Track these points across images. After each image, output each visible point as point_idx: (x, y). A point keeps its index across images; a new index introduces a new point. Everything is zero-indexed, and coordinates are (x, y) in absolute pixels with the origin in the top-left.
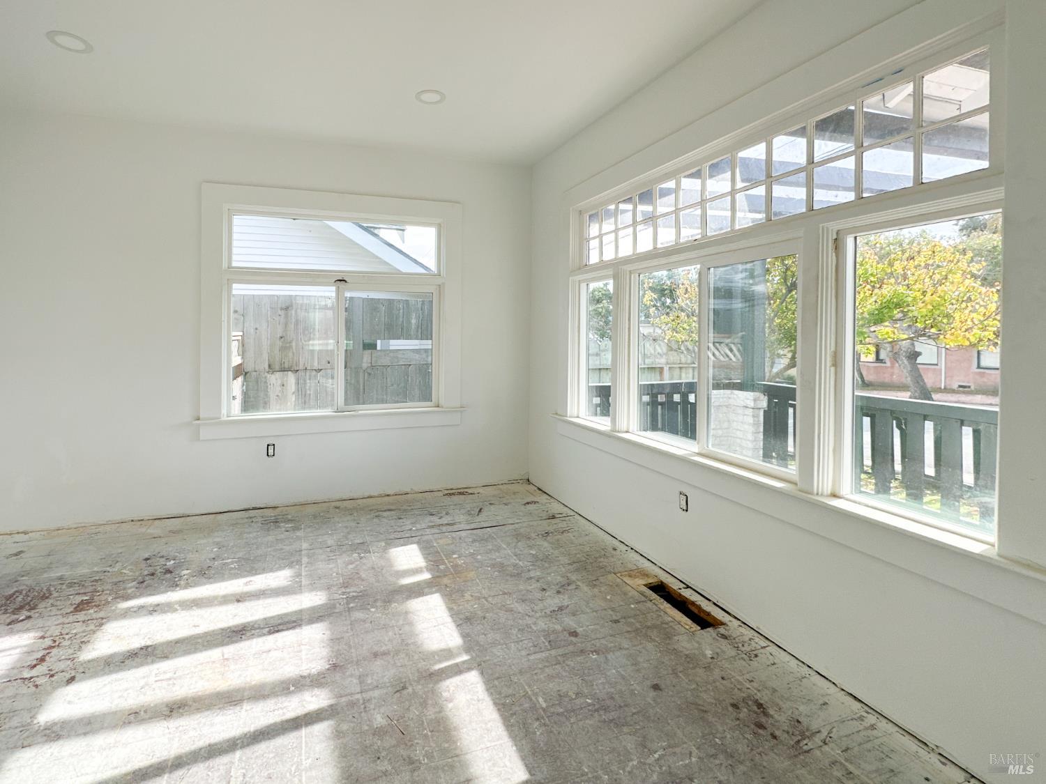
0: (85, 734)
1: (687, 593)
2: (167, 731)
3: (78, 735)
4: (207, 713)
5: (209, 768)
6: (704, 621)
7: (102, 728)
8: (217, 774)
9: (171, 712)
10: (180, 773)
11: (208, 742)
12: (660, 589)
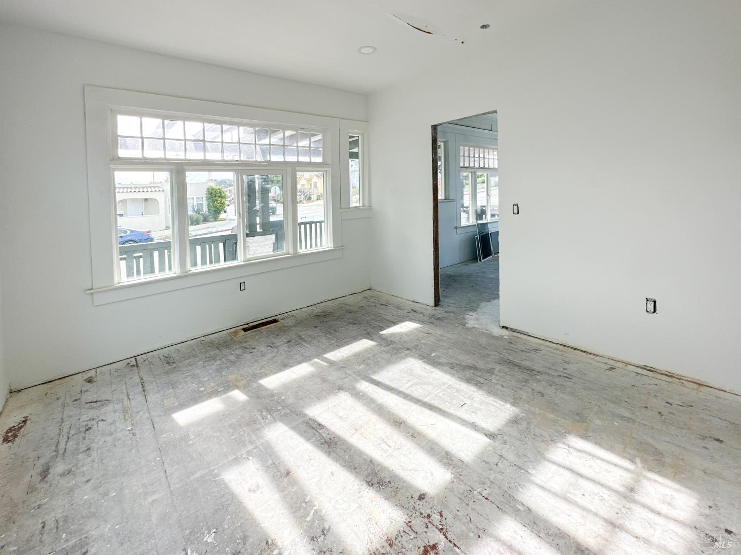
0: (436, 444)
1: (250, 325)
2: (410, 416)
3: (439, 446)
4: (392, 411)
5: (412, 392)
6: (275, 321)
7: (429, 440)
8: (412, 389)
9: (401, 423)
10: (420, 398)
11: (404, 400)
12: (245, 330)
